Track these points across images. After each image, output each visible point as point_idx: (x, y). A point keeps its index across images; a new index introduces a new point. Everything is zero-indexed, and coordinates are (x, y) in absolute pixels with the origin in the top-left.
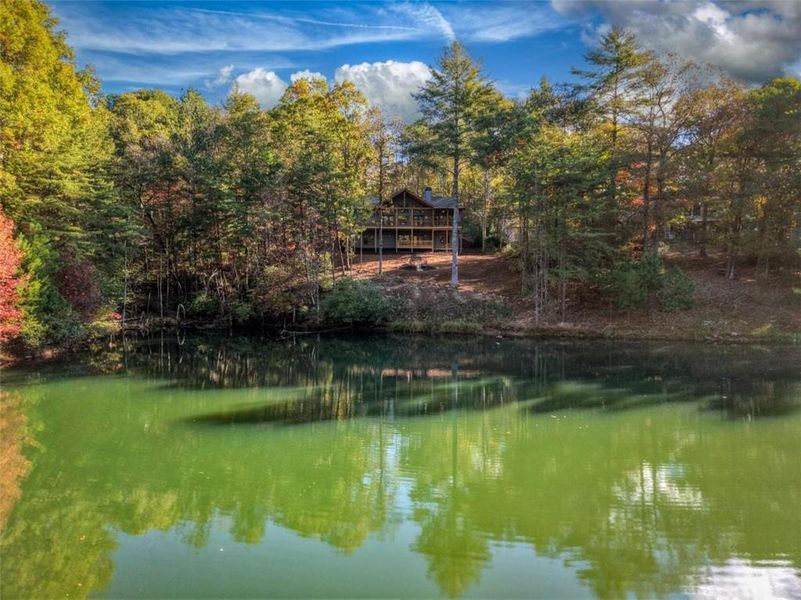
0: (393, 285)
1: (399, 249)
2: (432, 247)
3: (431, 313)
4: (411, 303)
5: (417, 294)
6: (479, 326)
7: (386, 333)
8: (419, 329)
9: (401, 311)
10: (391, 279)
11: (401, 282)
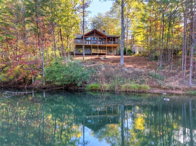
0: (90, 64)
1: (93, 54)
2: (106, 53)
3: (114, 79)
4: (100, 73)
5: (103, 69)
6: (148, 87)
7: (85, 91)
8: (107, 89)
9: (95, 77)
10: (89, 62)
11: (94, 63)
